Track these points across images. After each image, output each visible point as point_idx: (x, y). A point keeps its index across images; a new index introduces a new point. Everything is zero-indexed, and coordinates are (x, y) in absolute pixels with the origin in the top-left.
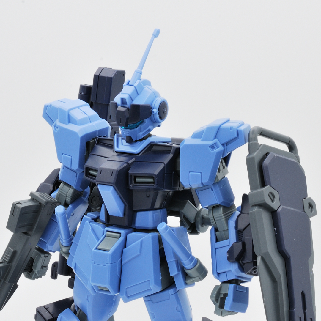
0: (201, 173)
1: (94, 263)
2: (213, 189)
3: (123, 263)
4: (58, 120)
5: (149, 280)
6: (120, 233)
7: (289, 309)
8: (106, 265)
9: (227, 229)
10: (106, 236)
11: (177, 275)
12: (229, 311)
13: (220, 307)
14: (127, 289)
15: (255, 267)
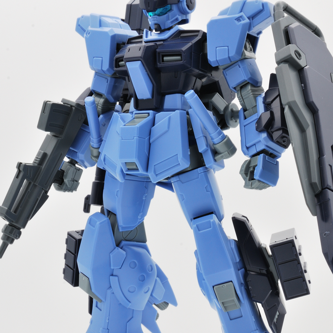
0: (228, 47)
1: (122, 139)
2: (241, 66)
3: (151, 141)
4: (90, 27)
5: (177, 154)
6: (149, 114)
7: (319, 157)
8: (133, 139)
9: (255, 105)
10: (134, 118)
11: (206, 151)
12: (259, 181)
13: (249, 180)
14: (156, 167)
15: (284, 135)
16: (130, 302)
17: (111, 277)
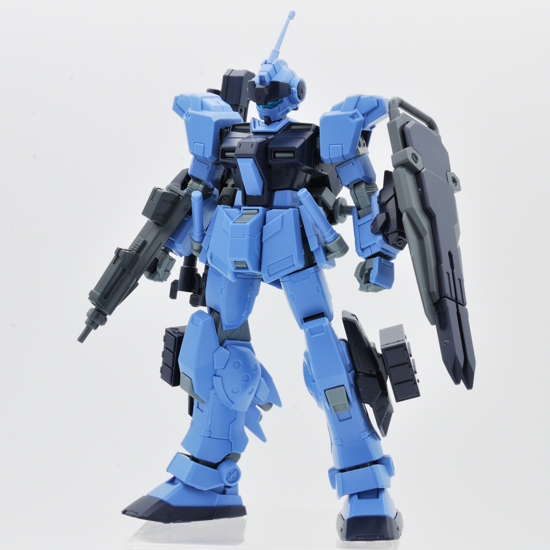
0: (342, 144)
1: (232, 237)
2: (354, 163)
3: (263, 240)
4: (190, 108)
5: (292, 255)
6: (258, 210)
7: (437, 264)
8: (244, 237)
9: (370, 204)
10: (243, 214)
11: (318, 250)
12: (375, 284)
13: (365, 283)
14: (269, 267)
15: (400, 237)
16: (233, 403)
17: (214, 378)
